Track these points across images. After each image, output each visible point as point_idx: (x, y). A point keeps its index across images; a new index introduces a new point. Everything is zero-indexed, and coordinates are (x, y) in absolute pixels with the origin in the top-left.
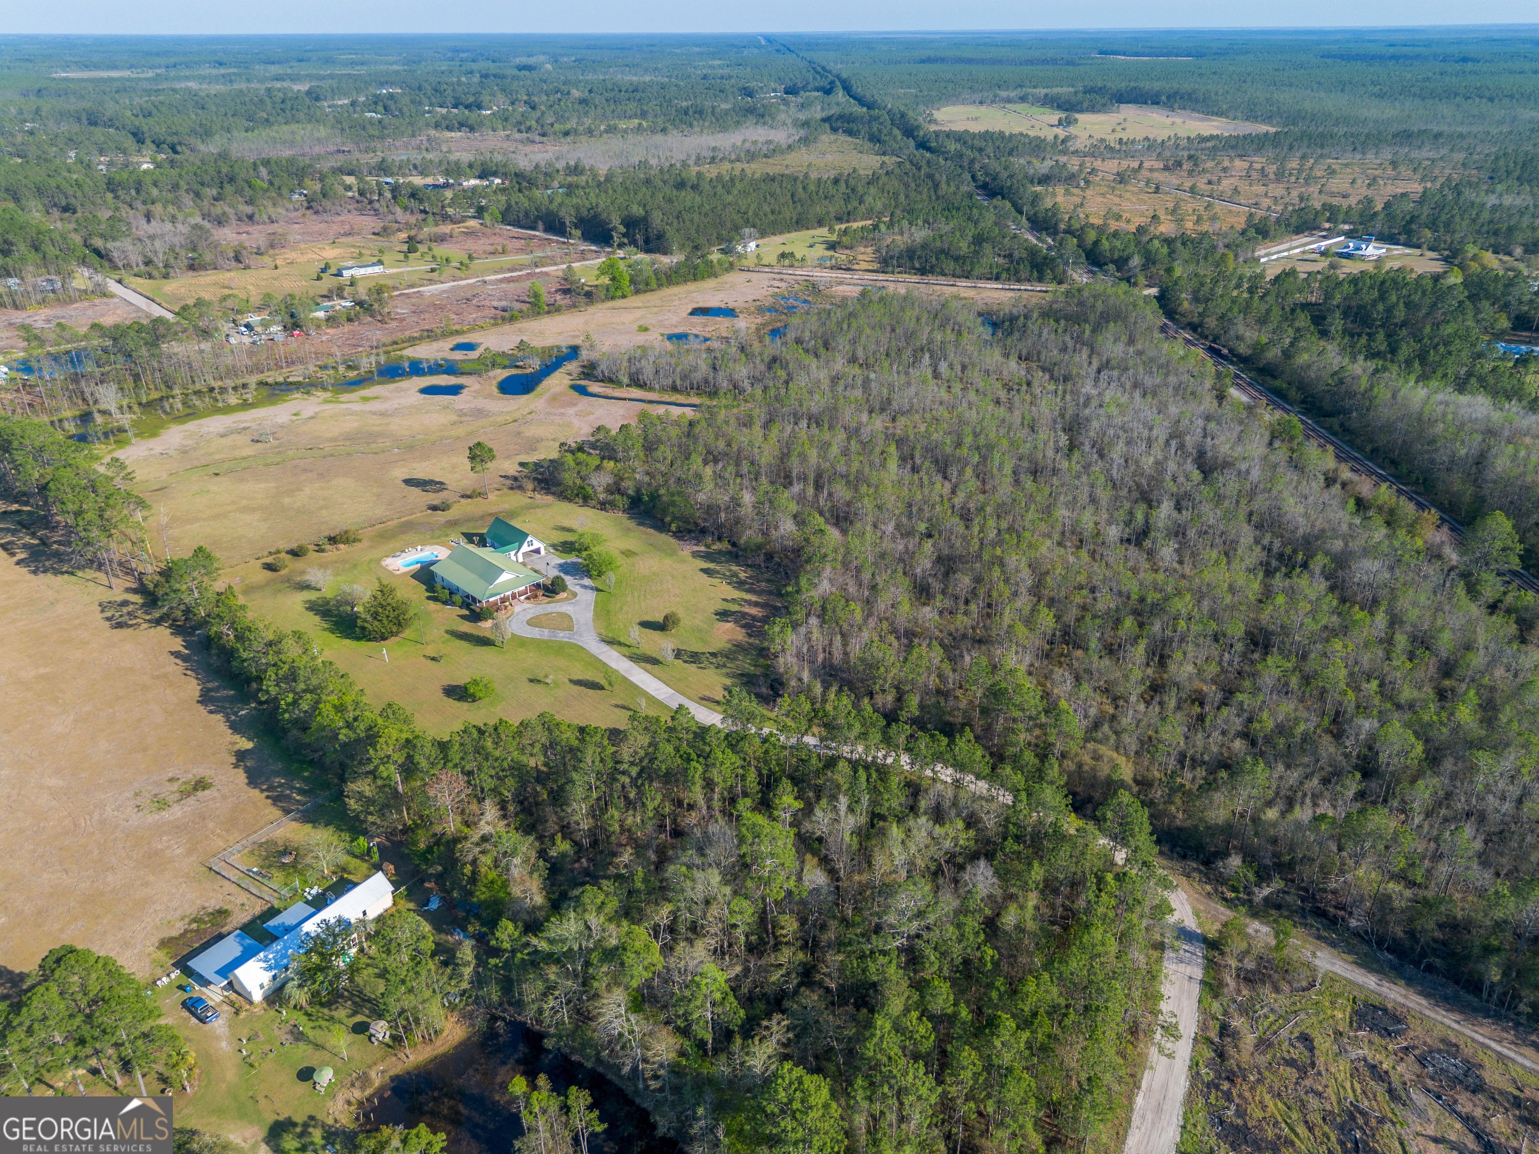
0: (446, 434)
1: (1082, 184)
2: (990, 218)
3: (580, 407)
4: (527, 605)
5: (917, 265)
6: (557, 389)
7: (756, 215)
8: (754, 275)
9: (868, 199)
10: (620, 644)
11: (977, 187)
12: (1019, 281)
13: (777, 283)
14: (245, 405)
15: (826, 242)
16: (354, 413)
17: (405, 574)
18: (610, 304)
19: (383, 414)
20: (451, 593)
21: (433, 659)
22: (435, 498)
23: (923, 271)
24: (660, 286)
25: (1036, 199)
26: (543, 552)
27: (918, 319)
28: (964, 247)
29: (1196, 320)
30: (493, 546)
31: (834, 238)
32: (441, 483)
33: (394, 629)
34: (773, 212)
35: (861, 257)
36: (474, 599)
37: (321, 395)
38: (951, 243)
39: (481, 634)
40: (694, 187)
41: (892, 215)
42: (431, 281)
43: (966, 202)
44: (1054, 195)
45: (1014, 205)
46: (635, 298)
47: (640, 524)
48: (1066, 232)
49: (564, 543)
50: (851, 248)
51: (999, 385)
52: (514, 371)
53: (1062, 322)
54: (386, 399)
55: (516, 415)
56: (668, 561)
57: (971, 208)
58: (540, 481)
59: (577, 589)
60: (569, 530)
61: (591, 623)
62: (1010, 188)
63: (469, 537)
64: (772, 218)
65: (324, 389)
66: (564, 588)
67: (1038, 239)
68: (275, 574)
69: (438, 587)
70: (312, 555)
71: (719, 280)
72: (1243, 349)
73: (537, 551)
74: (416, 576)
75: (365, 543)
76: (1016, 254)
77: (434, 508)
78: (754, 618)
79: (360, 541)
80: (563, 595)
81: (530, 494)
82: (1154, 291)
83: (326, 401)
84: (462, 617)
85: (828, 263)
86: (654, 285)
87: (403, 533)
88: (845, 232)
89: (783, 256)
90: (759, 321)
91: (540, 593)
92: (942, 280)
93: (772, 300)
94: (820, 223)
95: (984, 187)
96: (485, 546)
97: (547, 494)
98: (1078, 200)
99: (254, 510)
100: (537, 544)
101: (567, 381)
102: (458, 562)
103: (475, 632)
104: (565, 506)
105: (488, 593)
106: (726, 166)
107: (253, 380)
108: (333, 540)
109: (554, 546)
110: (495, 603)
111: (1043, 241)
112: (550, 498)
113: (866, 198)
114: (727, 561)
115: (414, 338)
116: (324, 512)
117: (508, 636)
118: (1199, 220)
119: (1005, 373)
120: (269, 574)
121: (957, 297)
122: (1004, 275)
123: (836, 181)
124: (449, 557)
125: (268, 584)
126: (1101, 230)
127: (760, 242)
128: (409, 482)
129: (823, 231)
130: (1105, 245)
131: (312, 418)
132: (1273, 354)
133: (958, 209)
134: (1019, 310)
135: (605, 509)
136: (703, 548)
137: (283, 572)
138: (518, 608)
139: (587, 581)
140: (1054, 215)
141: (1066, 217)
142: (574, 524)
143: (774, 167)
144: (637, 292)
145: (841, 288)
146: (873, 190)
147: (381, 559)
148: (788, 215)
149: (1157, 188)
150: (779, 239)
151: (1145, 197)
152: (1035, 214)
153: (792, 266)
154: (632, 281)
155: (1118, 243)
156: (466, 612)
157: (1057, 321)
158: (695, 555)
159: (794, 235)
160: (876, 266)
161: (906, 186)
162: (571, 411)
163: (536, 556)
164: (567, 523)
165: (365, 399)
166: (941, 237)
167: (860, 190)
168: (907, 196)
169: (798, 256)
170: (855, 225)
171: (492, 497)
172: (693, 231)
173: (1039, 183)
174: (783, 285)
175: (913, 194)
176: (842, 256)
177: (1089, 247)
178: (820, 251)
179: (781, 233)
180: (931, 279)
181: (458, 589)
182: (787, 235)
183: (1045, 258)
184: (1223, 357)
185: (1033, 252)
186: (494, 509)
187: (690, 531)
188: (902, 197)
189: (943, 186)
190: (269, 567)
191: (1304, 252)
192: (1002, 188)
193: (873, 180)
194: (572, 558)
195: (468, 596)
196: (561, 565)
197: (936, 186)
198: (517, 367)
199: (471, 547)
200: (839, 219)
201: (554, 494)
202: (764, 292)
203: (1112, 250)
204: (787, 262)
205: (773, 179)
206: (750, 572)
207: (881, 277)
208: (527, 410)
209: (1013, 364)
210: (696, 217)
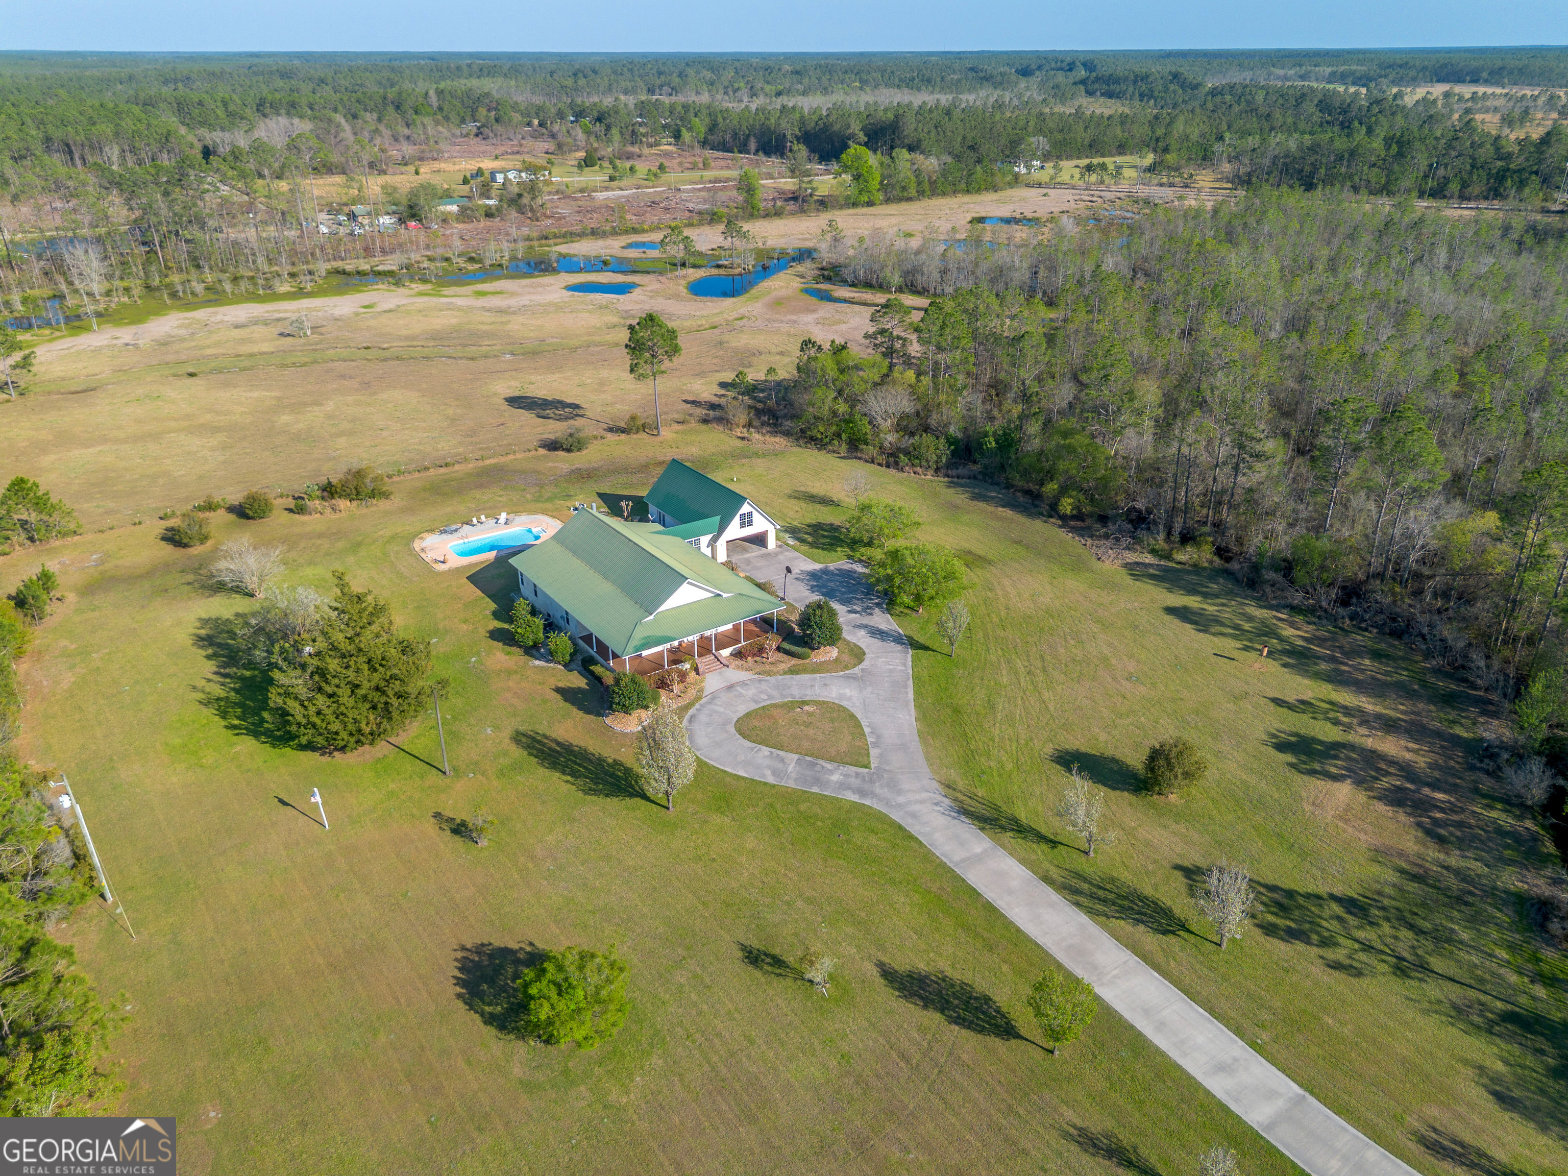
0: (597, 339)
3: (821, 313)
4: (736, 674)
6: (783, 293)
8: (1053, 191)
10: (1021, 830)
12: (1466, 199)
13: (1086, 199)
14: (300, 293)
16: (459, 309)
17: (458, 571)
18: (851, 211)
19: (500, 311)
20: (550, 626)
21: (460, 829)
22: (555, 429)
24: (921, 193)
26: (772, 543)
30: (662, 521)
32: (577, 406)
33: (368, 720)
36: (603, 649)
37: (418, 287)
39: (609, 753)
42: (607, 189)
46: (884, 207)
47: (976, 497)
49: (816, 528)
50: (1177, 169)
52: (715, 271)
54: (513, 294)
55: (716, 320)
56: (1074, 584)
58: (759, 413)
59: (861, 638)
60: (825, 501)
61: (916, 745)
63: (612, 503)
65: (424, 280)
66: (833, 637)
68: (179, 552)
69: (521, 607)
70: (279, 519)
71: (1001, 194)
73: (759, 540)
74: (479, 578)
75: (397, 501)
77: (553, 446)
78: (1406, 770)
79: (386, 495)
80: (831, 653)
81: (739, 432)
83: (421, 294)
84: (568, 694)
86: (913, 192)
87: (480, 486)
91: (772, 641)
96: (644, 519)
97: (774, 433)
99: (216, 430)
100: (760, 524)
101: (797, 283)
102: (575, 552)
103: (594, 745)
104: (811, 457)
105: (639, 634)
107: (323, 267)
108: (329, 491)
109: (793, 531)
110: (657, 663)
112: (779, 442)
114: (1230, 594)
115: (572, 234)
116: (342, 441)
117: (686, 774)
120: (168, 550)
124: (558, 538)
125: (149, 574)
128: (515, 402)
131: (390, 311)
135: (896, 465)
136: (1149, 559)
137: (197, 550)
138: (713, 682)
139: (882, 620)
142: (836, 491)
144: (888, 201)
145: (1185, 202)
147: (416, 535)
150: (1067, 163)
153: (1101, 183)
154: (883, 188)
156: (578, 681)
158: (1136, 570)
160: (1224, 185)
162: (810, 318)
163: (755, 551)
164: (818, 488)
165: (480, 294)
171: (666, 433)
181: (567, 618)
186: (669, 454)
187: (1103, 519)
190: (174, 538)
194: (838, 561)
195: (588, 638)
196: (813, 575)
198: (719, 266)
199: (615, 523)
201: (787, 434)
202: (1073, 205)
204: (1094, 177)
206: (1308, 630)
208: (735, 315)
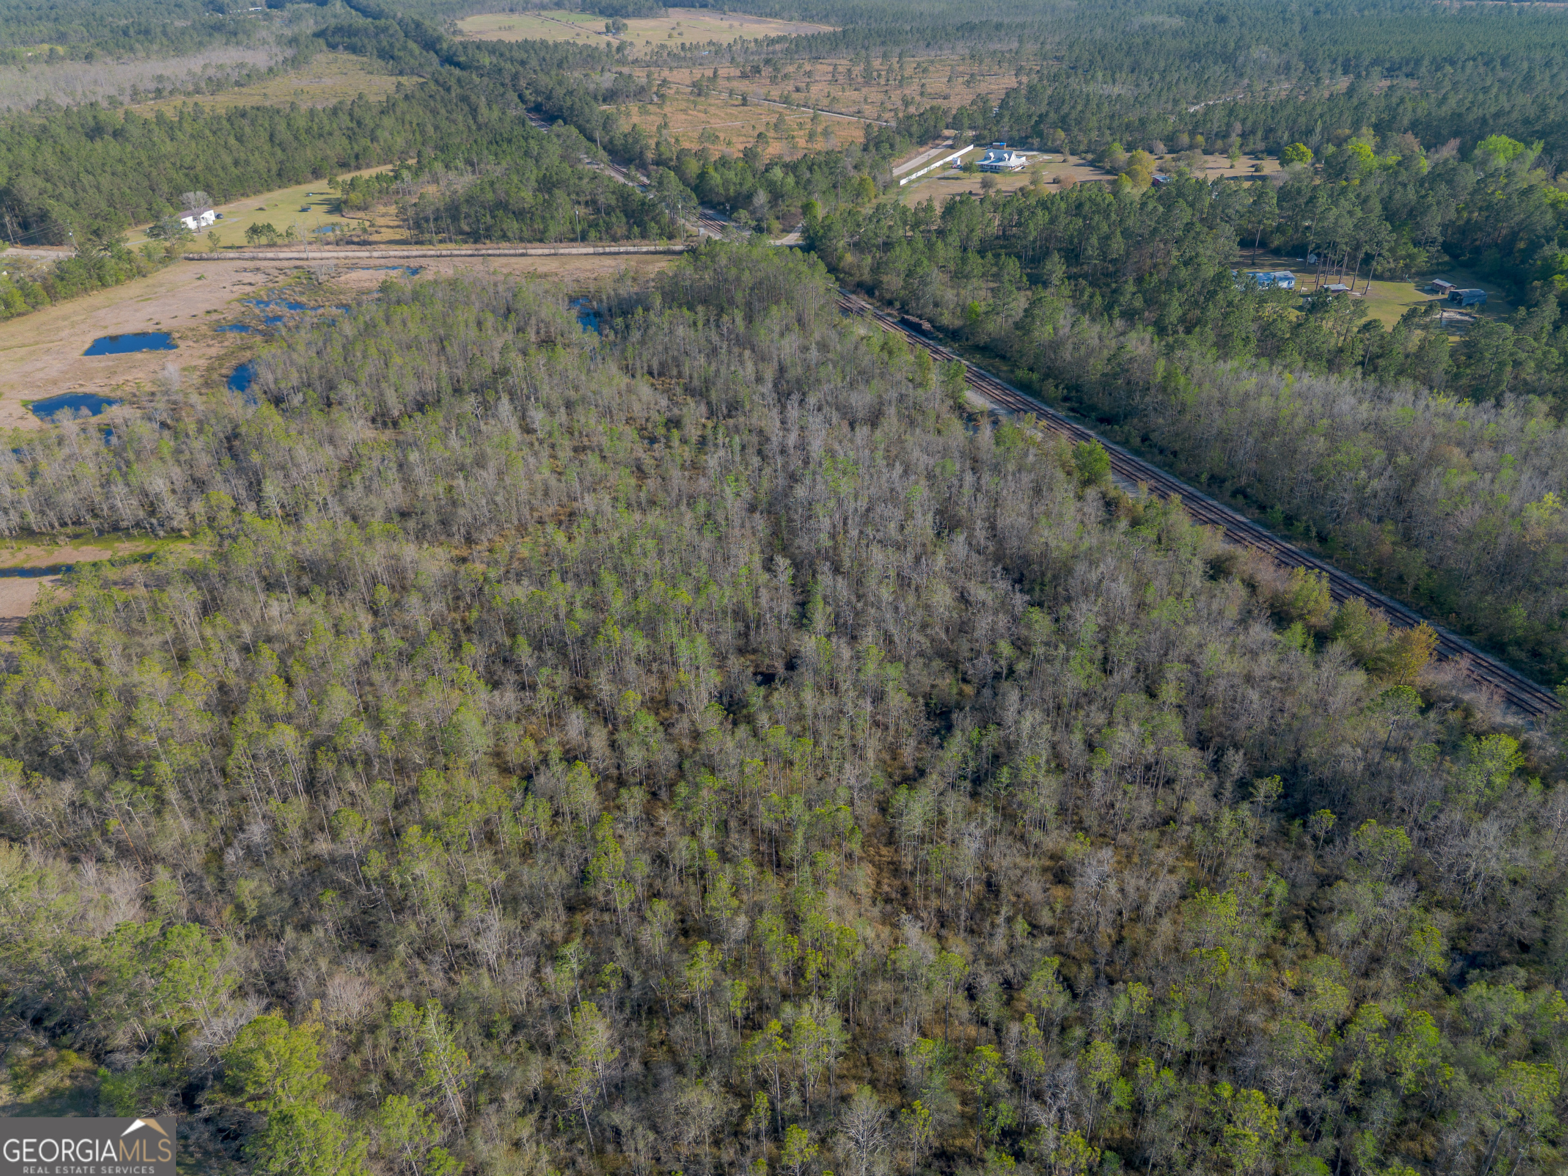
1: (655, 99)
2: (554, 150)
5: (466, 228)
7: (208, 168)
8: (210, 266)
9: (383, 135)
11: (529, 110)
12: (615, 239)
13: (248, 277)
15: (327, 202)
23: (475, 237)
25: (607, 122)
27: (479, 324)
28: (527, 196)
29: (866, 276)
31: (338, 194)
34: (236, 163)
35: (381, 221)
38: (507, 193)
40: (117, 134)
41: (419, 154)
43: (518, 130)
44: (628, 115)
45: (582, 130)
48: (658, 163)
50: (365, 208)
51: (631, 433)
53: (700, 309)
57: (526, 139)
62: (571, 108)
64: (235, 172)
67: (626, 175)
71: (149, 281)
72: (947, 319)
76: (601, 199)
82: (793, 238)
85: (331, 236)
88: (353, 184)
89: (254, 230)
90: (213, 352)
92: (505, 248)
93: (238, 308)
94: (317, 173)
95: (537, 109)
98: (659, 120)
106: (178, 100)
111: (632, 179)
113: (379, 132)
118: (811, 136)
119: (637, 407)
121: (532, 276)
122: (593, 234)
123: (335, 111)
126: (700, 155)
127: (223, 209)
129: (321, 185)
130: (716, 178)
132: (995, 327)
133: (510, 141)
134: (628, 289)
140: (636, 141)
141: (652, 143)
143: (248, 98)
145: (354, 275)
146: (388, 122)
148: (262, 166)
149: (744, 99)
150: (253, 202)
151: (734, 111)
152: (611, 141)
153: (272, 245)
155: (731, 175)
157: (691, 308)
159: (277, 194)
160: (405, 234)
161: (434, 112)
166: (492, 184)
167: (369, 122)
168: (436, 128)
169: (280, 228)
170: (366, 174)
172: (103, 205)
173: (604, 100)
174: (260, 278)
175: (444, 124)
176: (350, 223)
177: (694, 182)
178: (319, 216)
179: (257, 192)
180: (488, 248)
182: (268, 195)
183: (643, 204)
184: (924, 333)
185: (624, 196)
188: (430, 129)
189: (483, 110)
191: (944, 167)
192: (561, 109)
193: (387, 108)
197: (474, 111)
200: (344, 165)
202: (226, 295)
203: (726, 182)
204: (264, 240)
205: (243, 115)
207: (415, 251)
209: (644, 389)
210: (105, 181)
